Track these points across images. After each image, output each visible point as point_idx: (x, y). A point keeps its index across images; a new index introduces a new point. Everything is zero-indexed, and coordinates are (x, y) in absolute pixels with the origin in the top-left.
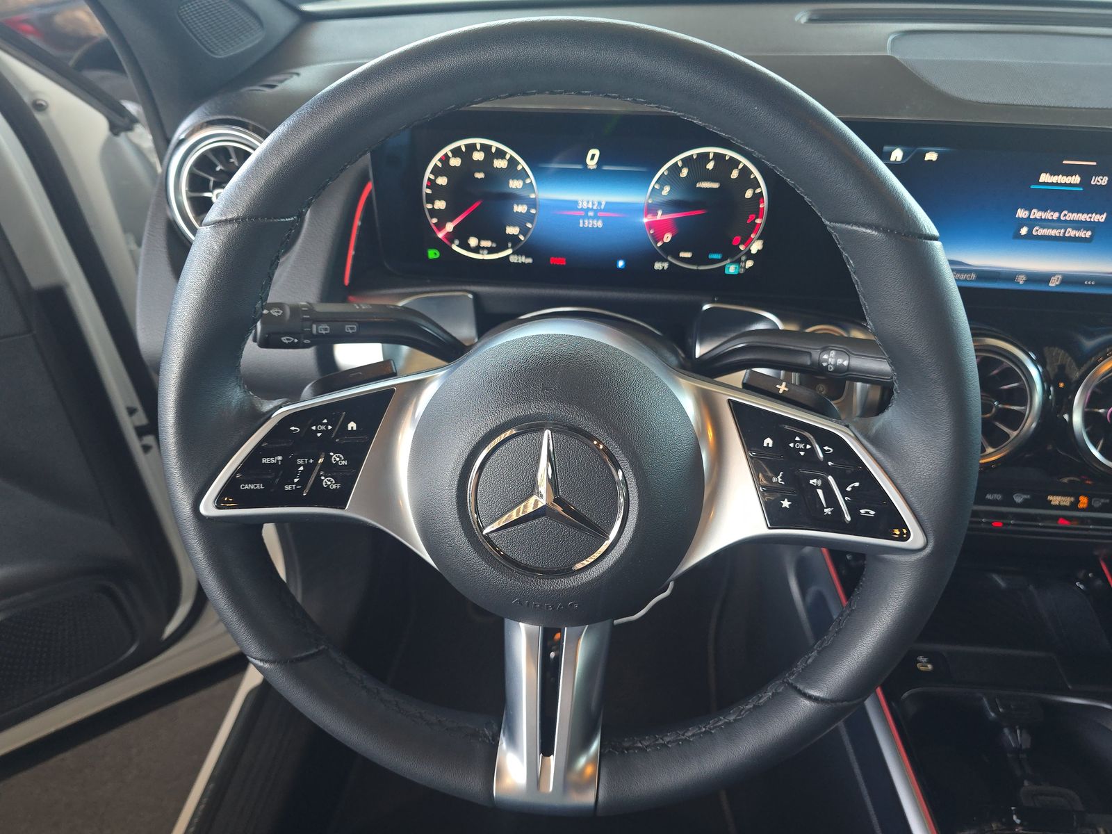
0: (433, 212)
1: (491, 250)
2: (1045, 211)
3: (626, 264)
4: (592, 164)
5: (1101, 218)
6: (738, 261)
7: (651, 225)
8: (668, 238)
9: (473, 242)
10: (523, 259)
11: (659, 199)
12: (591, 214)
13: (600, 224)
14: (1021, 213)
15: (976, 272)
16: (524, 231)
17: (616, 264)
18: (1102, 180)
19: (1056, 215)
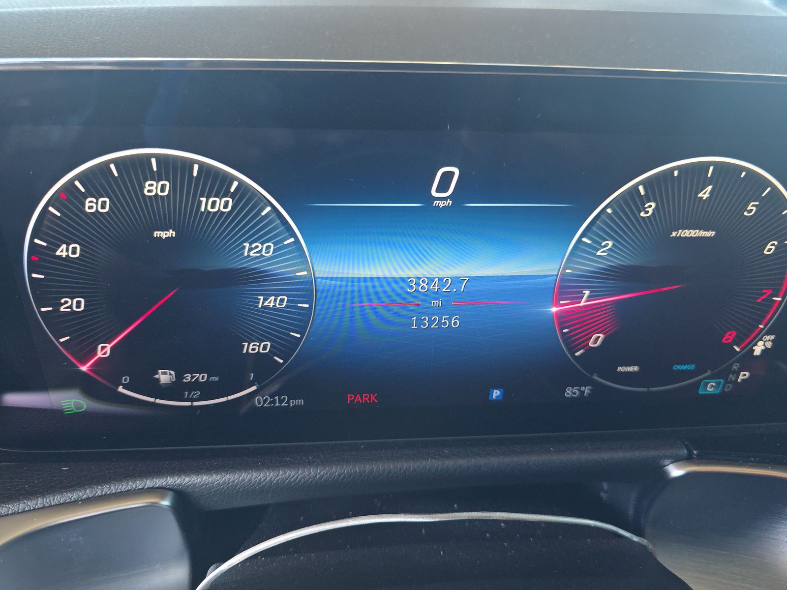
0: (59, 322)
1: (208, 391)
3: (504, 394)
4: (441, 197)
6: (723, 374)
7: (563, 319)
8: (597, 340)
9: (165, 377)
10: (285, 402)
11: (586, 266)
12: (436, 303)
13: (455, 323)
16: (284, 347)
17: (488, 393)
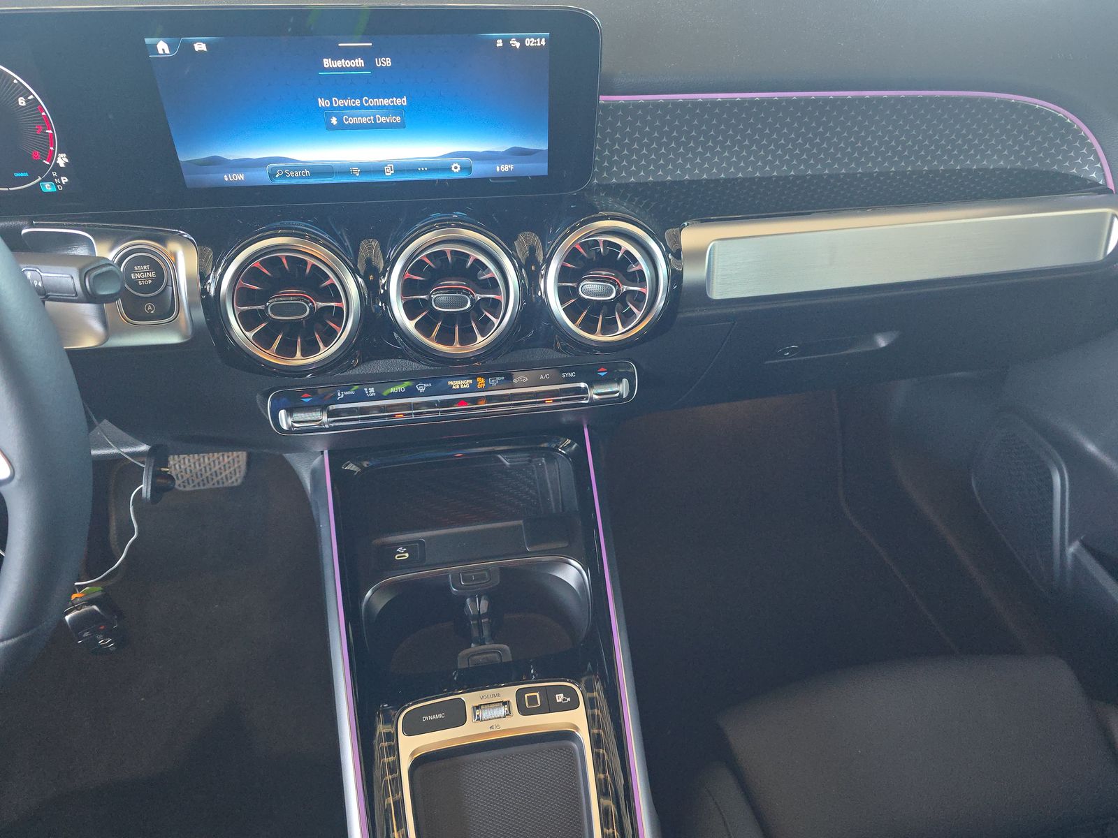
2: (345, 98)
5: (403, 101)
14: (322, 103)
15: (309, 168)
18: (385, 61)
19: (358, 102)
